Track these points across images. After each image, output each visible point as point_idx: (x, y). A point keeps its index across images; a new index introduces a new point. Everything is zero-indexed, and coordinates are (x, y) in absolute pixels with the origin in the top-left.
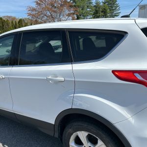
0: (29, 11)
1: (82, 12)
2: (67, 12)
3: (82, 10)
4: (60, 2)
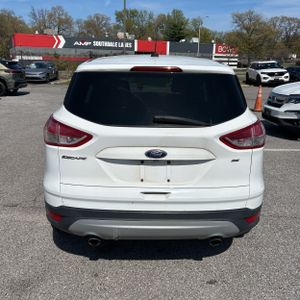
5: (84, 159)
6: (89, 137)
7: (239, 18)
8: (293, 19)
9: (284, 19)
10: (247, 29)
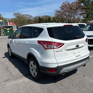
0: (56, 12)
1: (91, 12)
2: (80, 13)
3: (91, 10)
4: (76, 6)
5: (62, 51)
6: (63, 44)
7: (15, 14)
8: (28, 15)
9: (26, 15)
10: (19, 17)
